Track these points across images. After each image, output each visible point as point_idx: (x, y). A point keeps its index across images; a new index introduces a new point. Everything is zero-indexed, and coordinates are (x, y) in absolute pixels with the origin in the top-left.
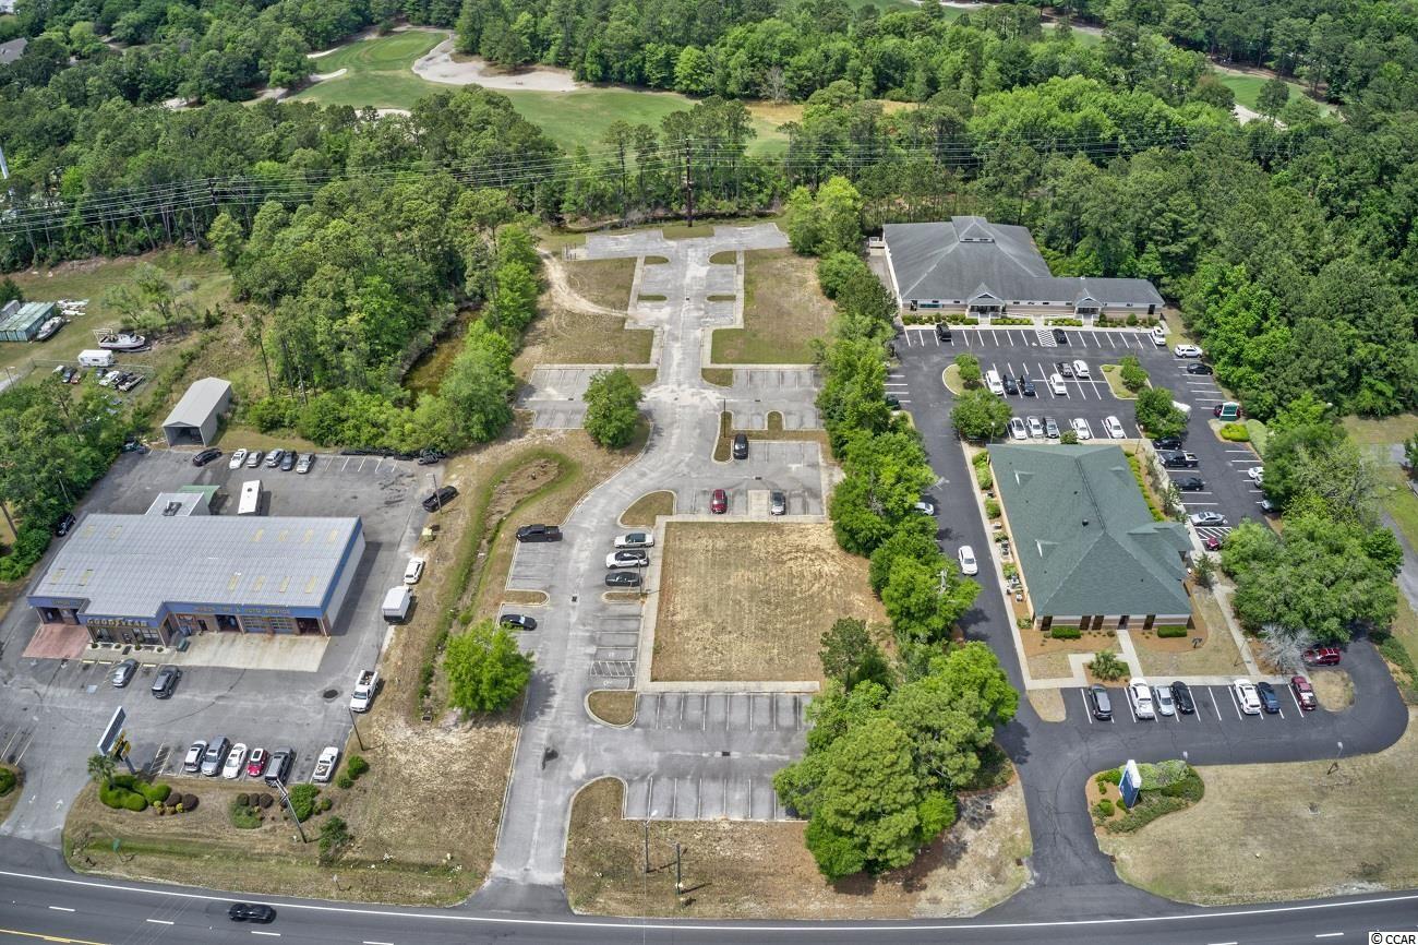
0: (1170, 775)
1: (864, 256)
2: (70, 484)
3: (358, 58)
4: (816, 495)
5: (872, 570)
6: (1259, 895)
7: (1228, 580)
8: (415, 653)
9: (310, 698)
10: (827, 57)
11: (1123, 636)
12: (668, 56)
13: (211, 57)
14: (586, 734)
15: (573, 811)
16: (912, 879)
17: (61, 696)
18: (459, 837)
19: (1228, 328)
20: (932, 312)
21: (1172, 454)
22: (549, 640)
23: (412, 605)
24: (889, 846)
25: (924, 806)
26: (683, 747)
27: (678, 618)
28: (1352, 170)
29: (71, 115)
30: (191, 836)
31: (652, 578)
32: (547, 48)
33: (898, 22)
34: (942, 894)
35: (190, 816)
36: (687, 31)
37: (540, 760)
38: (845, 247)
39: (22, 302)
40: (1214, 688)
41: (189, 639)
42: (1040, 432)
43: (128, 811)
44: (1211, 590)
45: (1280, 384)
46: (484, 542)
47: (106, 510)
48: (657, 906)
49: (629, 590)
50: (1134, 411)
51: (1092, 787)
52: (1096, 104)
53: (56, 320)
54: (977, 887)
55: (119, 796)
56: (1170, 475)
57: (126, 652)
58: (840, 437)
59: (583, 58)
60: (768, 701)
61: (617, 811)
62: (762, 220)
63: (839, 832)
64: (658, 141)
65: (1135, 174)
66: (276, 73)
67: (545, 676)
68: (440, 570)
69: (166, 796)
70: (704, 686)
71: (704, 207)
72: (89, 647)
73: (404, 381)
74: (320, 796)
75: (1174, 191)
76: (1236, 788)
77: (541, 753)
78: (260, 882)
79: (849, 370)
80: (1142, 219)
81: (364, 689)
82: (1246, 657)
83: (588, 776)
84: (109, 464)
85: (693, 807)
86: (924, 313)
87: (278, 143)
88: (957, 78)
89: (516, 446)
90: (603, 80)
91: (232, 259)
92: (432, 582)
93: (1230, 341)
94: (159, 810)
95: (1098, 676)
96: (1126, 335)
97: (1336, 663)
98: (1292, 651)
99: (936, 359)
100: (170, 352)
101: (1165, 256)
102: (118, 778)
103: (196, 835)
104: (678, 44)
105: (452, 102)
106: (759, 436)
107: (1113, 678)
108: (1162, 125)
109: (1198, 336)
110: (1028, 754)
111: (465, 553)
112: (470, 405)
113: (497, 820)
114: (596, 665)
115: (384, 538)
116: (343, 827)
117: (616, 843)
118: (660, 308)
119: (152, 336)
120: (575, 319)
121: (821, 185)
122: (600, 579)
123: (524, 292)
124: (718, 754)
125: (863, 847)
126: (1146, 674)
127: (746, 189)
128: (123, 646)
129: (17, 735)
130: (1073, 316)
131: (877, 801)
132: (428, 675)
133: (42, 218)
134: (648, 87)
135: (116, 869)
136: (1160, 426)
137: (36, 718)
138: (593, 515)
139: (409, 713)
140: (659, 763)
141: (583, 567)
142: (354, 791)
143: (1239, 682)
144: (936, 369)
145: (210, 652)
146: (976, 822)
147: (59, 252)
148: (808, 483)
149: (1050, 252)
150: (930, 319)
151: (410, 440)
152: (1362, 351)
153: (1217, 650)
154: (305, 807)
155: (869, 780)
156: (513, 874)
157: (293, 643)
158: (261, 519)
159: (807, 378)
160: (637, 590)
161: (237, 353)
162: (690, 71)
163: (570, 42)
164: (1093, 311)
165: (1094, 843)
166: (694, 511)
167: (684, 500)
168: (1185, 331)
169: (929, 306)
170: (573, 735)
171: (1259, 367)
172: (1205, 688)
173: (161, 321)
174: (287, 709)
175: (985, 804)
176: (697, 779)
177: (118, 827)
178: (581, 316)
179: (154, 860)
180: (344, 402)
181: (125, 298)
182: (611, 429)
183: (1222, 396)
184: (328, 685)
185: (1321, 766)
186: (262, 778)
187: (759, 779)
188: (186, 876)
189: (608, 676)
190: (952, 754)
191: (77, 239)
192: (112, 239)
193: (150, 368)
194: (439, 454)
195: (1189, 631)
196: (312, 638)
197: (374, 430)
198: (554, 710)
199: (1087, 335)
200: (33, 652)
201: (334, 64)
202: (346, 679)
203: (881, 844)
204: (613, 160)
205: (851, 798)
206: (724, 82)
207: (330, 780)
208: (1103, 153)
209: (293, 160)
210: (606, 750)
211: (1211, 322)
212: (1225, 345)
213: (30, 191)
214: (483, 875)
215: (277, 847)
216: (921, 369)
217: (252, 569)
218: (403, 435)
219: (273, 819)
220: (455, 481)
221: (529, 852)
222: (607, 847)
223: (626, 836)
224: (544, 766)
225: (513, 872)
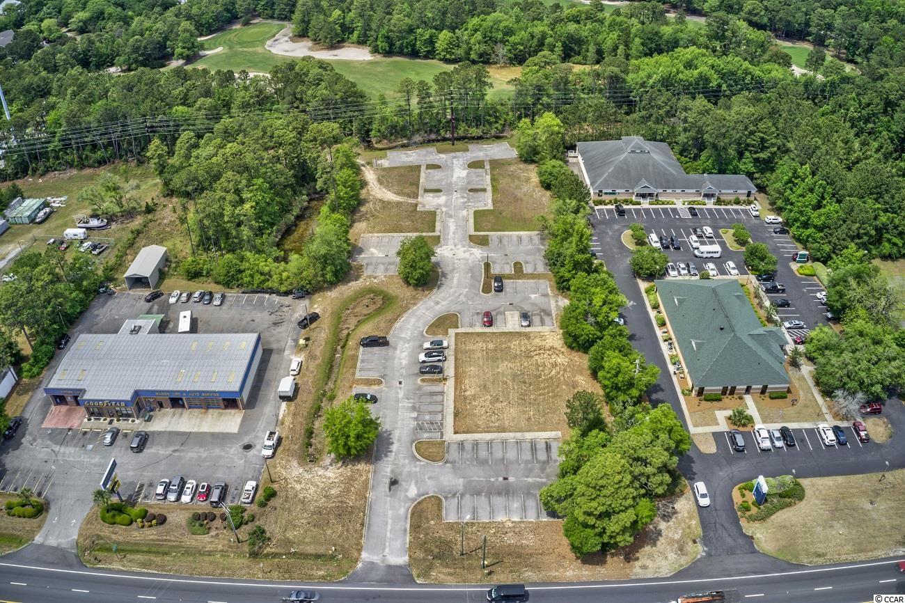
0: (783, 485)
1: (566, 162)
2: (66, 315)
3: (229, 40)
4: (549, 314)
5: (590, 360)
6: (843, 557)
7: (810, 362)
8: (300, 420)
9: (235, 450)
10: (533, 37)
11: (748, 399)
12: (431, 37)
13: (137, 41)
14: (416, 468)
15: (411, 517)
16: (629, 554)
17: (69, 452)
18: (339, 537)
19: (799, 204)
20: (612, 197)
21: (769, 284)
22: (386, 409)
23: (296, 389)
24: (618, 534)
25: (638, 508)
26: (478, 475)
27: (468, 393)
28: (869, 105)
29: (48, 78)
30: (163, 541)
31: (449, 368)
32: (352, 32)
33: (576, 14)
34: (649, 563)
35: (161, 528)
36: (443, 21)
37: (387, 486)
38: (554, 157)
39: (23, 198)
40: (806, 430)
41: (151, 413)
42: (686, 272)
43: (120, 526)
44: (800, 369)
45: (834, 240)
46: (339, 348)
47: (90, 332)
48: (470, 576)
49: (436, 376)
50: (743, 258)
51: (736, 494)
52: (707, 65)
53: (47, 210)
54: (670, 558)
55: (114, 516)
56: (770, 298)
57: (111, 422)
58: (562, 277)
59: (376, 39)
60: (530, 444)
61: (439, 517)
62: (498, 141)
63: (585, 525)
64: (432, 91)
65: (735, 108)
66: (178, 50)
67: (386, 432)
68: (312, 366)
69: (145, 515)
70: (488, 436)
71: (461, 133)
72: (86, 420)
73: (278, 245)
74: (247, 512)
75: (761, 119)
76: (824, 492)
77: (388, 481)
78: (211, 568)
79: (567, 234)
80: (741, 137)
81: (270, 443)
82: (824, 410)
83: (419, 495)
84: (90, 301)
85: (488, 513)
86: (606, 198)
87: (186, 95)
88: (615, 48)
89: (354, 286)
90: (389, 53)
91: (162, 169)
92: (308, 374)
93: (801, 213)
94: (140, 525)
95: (735, 424)
96: (734, 210)
97: (880, 413)
98: (853, 405)
99: (616, 227)
100: (123, 229)
102: (112, 505)
103: (166, 540)
104: (437, 30)
105: (297, 68)
106: (509, 277)
107: (744, 425)
108: (749, 77)
109: (779, 211)
110: (695, 474)
111: (327, 355)
112: (325, 260)
113: (362, 525)
114: (418, 424)
115: (274, 346)
116: (263, 532)
117: (440, 537)
118: (439, 197)
119: (111, 219)
120: (386, 205)
121: (536, 117)
122: (416, 369)
123: (353, 188)
124: (501, 479)
125: (601, 535)
126: (764, 422)
127: (487, 121)
128: (109, 419)
129: (41, 479)
130: (700, 199)
131: (610, 505)
132: (310, 433)
133: (34, 144)
134: (419, 57)
135: (114, 563)
136: (760, 267)
137: (53, 467)
138: (408, 329)
139: (300, 458)
140: (464, 486)
141: (404, 362)
142: (268, 509)
143: (821, 426)
144: (617, 233)
145: (165, 422)
146: (667, 517)
147: (45, 166)
148: (543, 307)
149: (683, 159)
150: (611, 201)
151: (286, 283)
152: (883, 218)
153: (806, 406)
154: (238, 520)
155: (605, 492)
156: (376, 559)
157: (221, 415)
158: (194, 335)
159: (536, 240)
160: (441, 376)
161: (168, 229)
162: (446, 46)
163: (367, 27)
164: (713, 195)
165: (740, 528)
166: (472, 325)
167: (465, 318)
168: (770, 207)
169: (610, 193)
170: (406, 469)
171: (820, 229)
172: (800, 430)
173: (117, 209)
174: (220, 457)
175: (671, 506)
176: (489, 495)
177: (113, 536)
178: (389, 203)
179: (139, 557)
180: (242, 259)
181: (93, 195)
182: (416, 274)
183: (797, 248)
184: (246, 441)
185: (875, 477)
186: (208, 502)
187: (528, 494)
188: (163, 567)
189: (426, 431)
190: (654, 475)
191: (57, 158)
192: (80, 157)
193: (112, 240)
194: (304, 292)
195: (789, 395)
196: (233, 411)
197: (262, 278)
198: (393, 454)
199: (710, 210)
200: (48, 424)
201: (215, 45)
202: (257, 437)
203: (612, 532)
204: (403, 103)
205: (594, 504)
206: (468, 53)
207: (252, 502)
208: (714, 96)
209: (197, 105)
210: (429, 478)
211: (787, 200)
212: (798, 215)
213: (26, 127)
214: (357, 560)
215: (220, 546)
216: (607, 233)
217: (192, 368)
218: (281, 280)
219: (217, 528)
220: (317, 309)
221: (385, 544)
222: (434, 540)
223: (447, 532)
224: (390, 490)
225: (375, 558)
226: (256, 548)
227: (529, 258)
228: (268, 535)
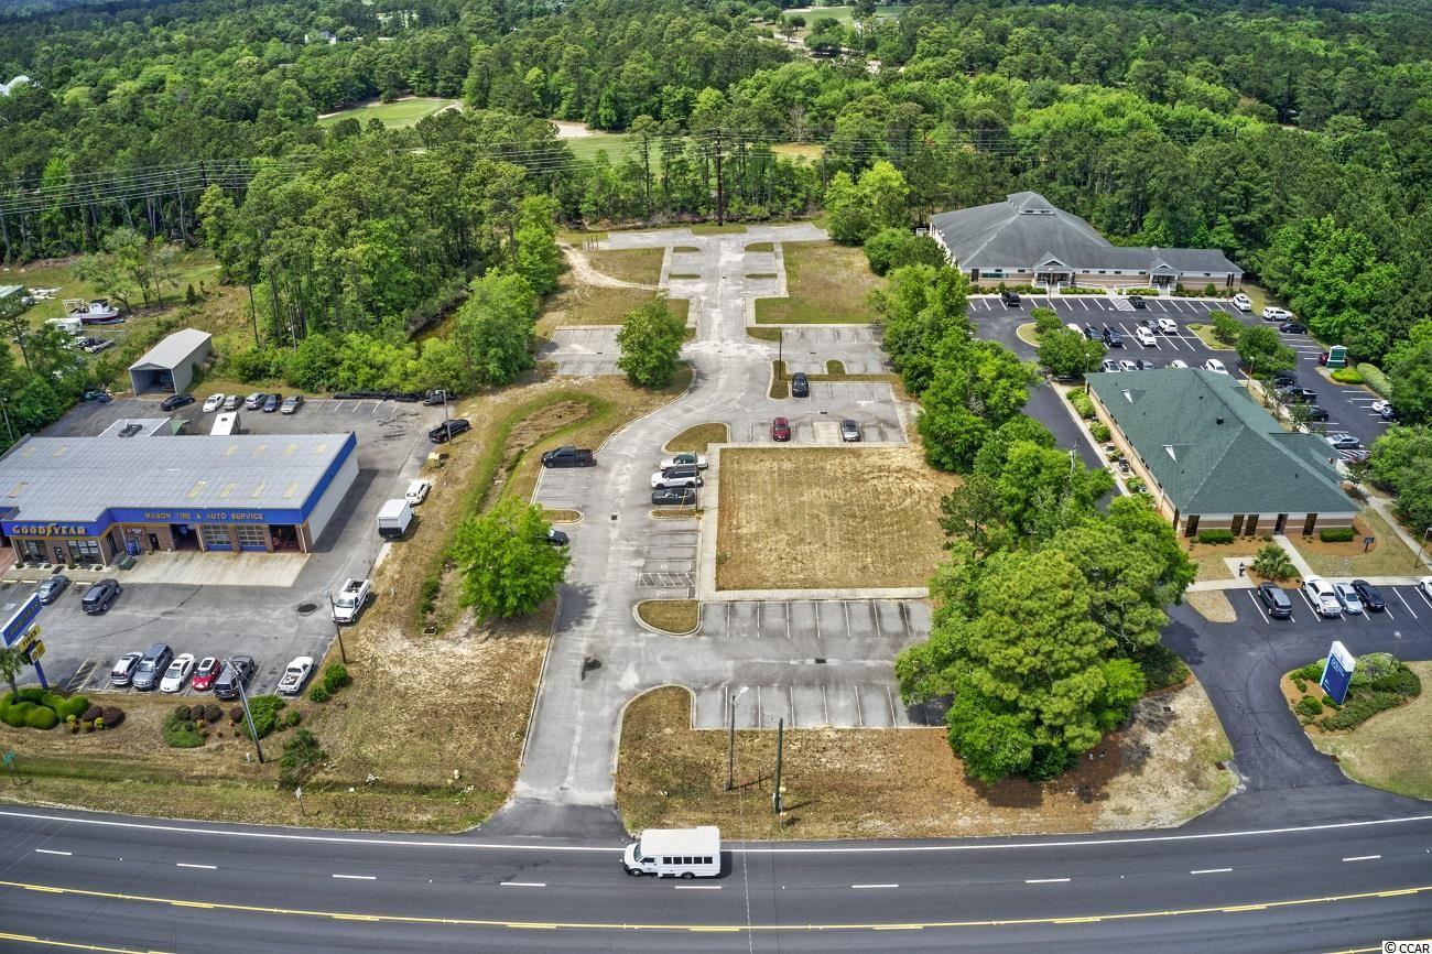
0: (1378, 669)
4: (894, 426)
7: (1384, 493)
8: (416, 567)
9: (280, 617)
11: (1283, 541)
12: (686, 98)
14: (637, 643)
15: (624, 723)
16: (1089, 788)
18: (470, 754)
20: (995, 282)
21: (1287, 391)
22: (585, 554)
23: (414, 523)
24: (1068, 721)
26: (764, 655)
27: (744, 531)
30: (109, 757)
31: (709, 496)
32: (558, 104)
34: (1130, 803)
35: (111, 735)
36: (705, 75)
37: (578, 671)
38: (894, 225)
40: (1399, 588)
41: (136, 557)
43: (32, 730)
46: (502, 470)
48: (745, 827)
49: (682, 508)
50: (1233, 357)
51: (1288, 686)
54: (1173, 793)
55: (23, 710)
56: (1291, 409)
57: (58, 570)
60: (866, 608)
61: (683, 721)
62: (797, 223)
63: (998, 706)
67: (582, 588)
68: (448, 492)
69: (84, 711)
70: (785, 594)
71: (733, 212)
72: (13, 567)
74: (285, 709)
77: (580, 663)
78: (195, 807)
80: (1211, 188)
81: (350, 598)
83: (643, 686)
84: (65, 409)
85: (785, 717)
89: (538, 389)
90: (616, 127)
92: (439, 504)
94: (71, 725)
95: (1264, 577)
96: (1206, 303)
99: (1006, 320)
100: (145, 323)
101: (1239, 228)
102: (25, 692)
103: (116, 756)
104: (695, 87)
106: (819, 378)
107: (1283, 578)
109: (1284, 301)
110: (1202, 655)
111: (479, 480)
112: (486, 335)
113: (522, 733)
114: (646, 577)
115: (381, 466)
116: (313, 744)
117: (684, 757)
118: (695, 283)
119: (127, 310)
120: (599, 292)
122: (647, 498)
124: (811, 661)
125: (1030, 727)
126: (1320, 573)
127: (778, 193)
128: (54, 566)
130: (1148, 285)
135: (6, 793)
136: (1268, 365)
138: (632, 445)
139: (407, 625)
140: (735, 672)
141: (624, 489)
142: (330, 707)
144: (1009, 328)
145: (163, 569)
146: (1157, 725)
147: (33, 249)
148: (883, 416)
150: (994, 288)
151: (415, 380)
153: (1390, 553)
154: (266, 720)
156: (546, 793)
157: (266, 559)
158: (237, 437)
159: (866, 334)
160: (693, 507)
161: (221, 323)
163: (583, 92)
164: (1169, 280)
166: (751, 439)
167: (739, 431)
168: (1268, 298)
169: (992, 276)
170: (619, 645)
171: (1363, 306)
172: (1389, 588)
173: (140, 299)
174: (251, 623)
175: (1162, 705)
176: (786, 686)
177: (16, 748)
178: (607, 289)
179: (58, 783)
180: (340, 344)
182: (651, 362)
184: (306, 599)
187: (868, 686)
189: (661, 586)
190: (1133, 605)
191: (54, 235)
192: (92, 235)
193: (123, 334)
195: (1356, 536)
196: (288, 555)
198: (594, 621)
199: (1166, 303)
202: (326, 593)
204: (636, 157)
207: (299, 692)
209: (292, 154)
210: (664, 659)
211: (1298, 280)
212: (1321, 295)
214: (504, 796)
215: (223, 768)
216: (990, 328)
217: (219, 479)
218: (406, 374)
219: (220, 735)
220: (465, 415)
221: (566, 768)
222: (672, 762)
223: (698, 749)
224: (583, 676)
225: (545, 791)
226: (295, 773)
227: (853, 357)
228: (323, 748)
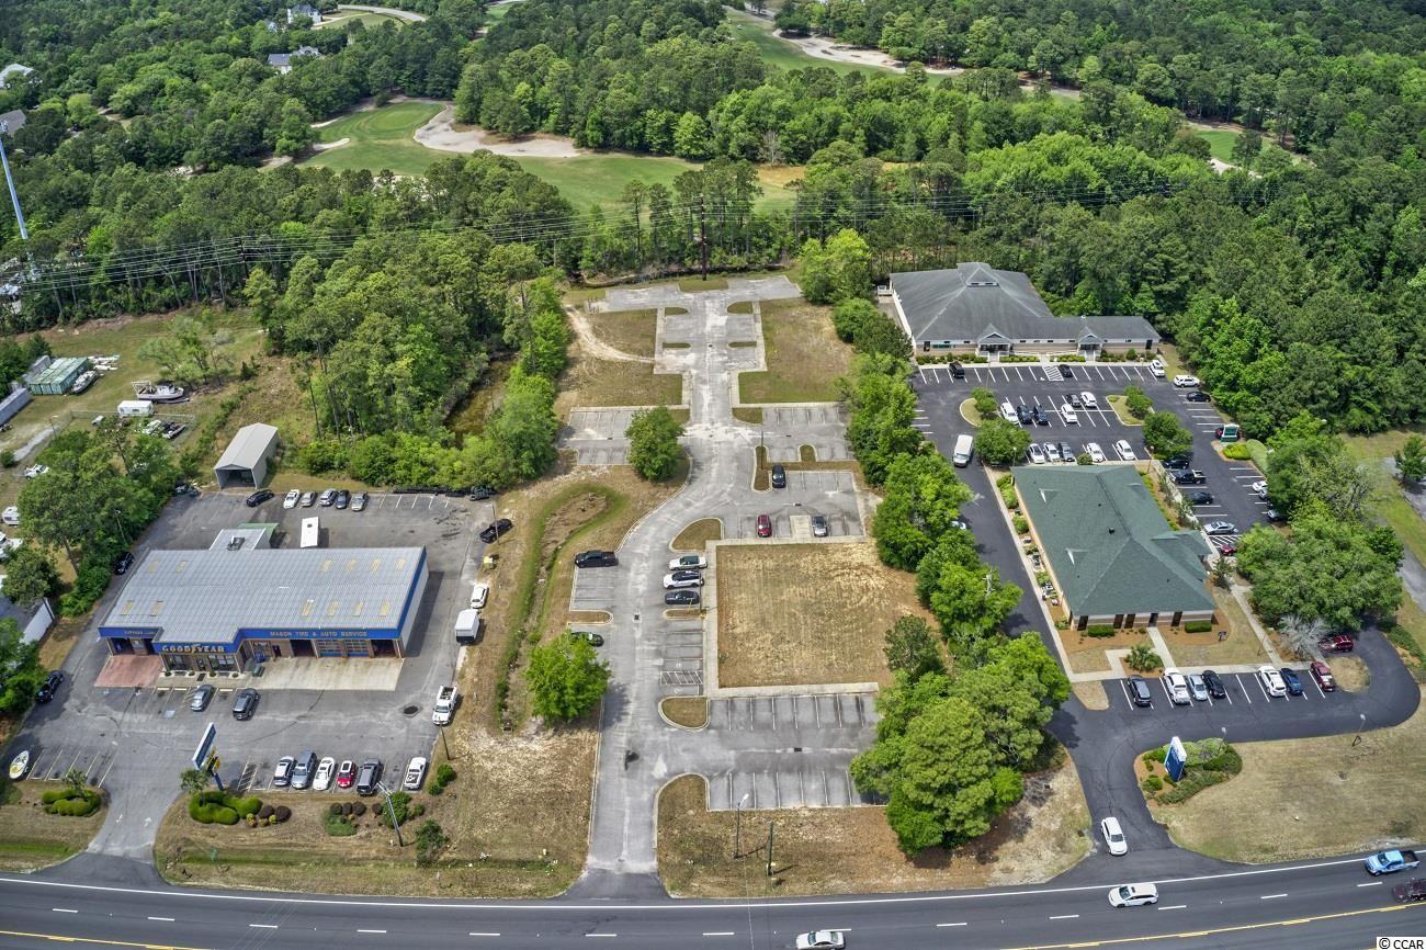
0: (1209, 752)
1: (875, 303)
2: (127, 524)
3: (358, 128)
4: (855, 518)
5: (919, 579)
6: (1302, 852)
7: (1244, 581)
8: (489, 671)
9: (391, 716)
10: (820, 121)
11: (1154, 634)
12: (668, 122)
13: (218, 127)
14: (663, 737)
15: (659, 806)
16: (985, 850)
17: (138, 721)
18: (552, 835)
19: (1224, 356)
20: (944, 352)
21: (1181, 473)
22: (617, 655)
23: (482, 627)
24: (967, 817)
25: (997, 779)
26: (757, 745)
27: (738, 631)
28: (1327, 211)
29: (85, 180)
30: (286, 845)
31: (710, 596)
32: (546, 116)
33: (885, 87)
34: (1013, 864)
35: (283, 827)
36: (684, 99)
37: (622, 762)
38: (857, 294)
39: (52, 358)
40: (1240, 675)
41: (263, 664)
42: (1057, 456)
43: (220, 825)
44: (1229, 590)
45: (1277, 406)
46: (543, 569)
47: (162, 546)
48: (749, 887)
49: (689, 608)
50: (1142, 436)
51: (1139, 766)
52: (1084, 158)
53: (90, 374)
54: (1044, 857)
55: (212, 810)
56: (1182, 492)
57: (201, 678)
58: (873, 463)
59: (584, 126)
60: (831, 702)
61: (701, 804)
62: (772, 274)
63: (919, 806)
64: (672, 200)
65: (1126, 219)
66: (282, 142)
67: (618, 687)
68: (504, 594)
69: (257, 809)
70: (770, 691)
71: (715, 261)
72: (163, 675)
73: (447, 423)
74: (412, 802)
75: (1165, 234)
76: (1270, 761)
77: (623, 755)
78: (360, 884)
79: (878, 403)
80: (1135, 260)
81: (446, 703)
82: (1267, 647)
83: (670, 775)
84: (163, 505)
85: (773, 798)
86: (934, 353)
87: (299, 206)
88: (945, 139)
89: (562, 482)
90: (602, 147)
91: (266, 313)
92: (497, 606)
93: (1226, 368)
94: (252, 822)
95: (1135, 668)
96: (1125, 368)
97: (1350, 649)
98: (1309, 637)
99: (952, 394)
100: (209, 403)
101: (1159, 295)
102: (208, 794)
103: (290, 845)
104: (676, 111)
105: (467, 166)
106: (794, 467)
107: (1149, 669)
108: (1145, 175)
109: (1194, 367)
110: (1078, 739)
111: (527, 580)
112: (519, 443)
113: (587, 817)
114: (666, 676)
115: (445, 567)
116: (437, 830)
117: (703, 833)
118: (686, 354)
119: (190, 387)
120: (605, 366)
121: (830, 238)
122: (660, 598)
123: (557, 340)
124: (791, 750)
125: (941, 820)
126: (1178, 664)
127: (755, 244)
128: (197, 674)
129: (97, 759)
130: (1076, 353)
131: (954, 774)
132: (503, 690)
133: (68, 276)
134: (651, 154)
135: (213, 879)
136: (1168, 447)
137: (114, 743)
138: (646, 542)
139: (490, 724)
140: (737, 761)
141: (642, 588)
142: (444, 797)
143: (1263, 668)
144: (953, 404)
145: (284, 676)
146: (1038, 800)
147: (84, 311)
148: (846, 508)
149: (1049, 295)
150: (943, 358)
151: (461, 478)
152: (1350, 373)
153: (1240, 642)
154: (400, 813)
155: (948, 754)
156: (609, 865)
157: (368, 665)
158: (321, 550)
159: (833, 414)
160: (697, 607)
161: (277, 402)
162: (690, 136)
163: (569, 109)
164: (1095, 347)
165: (1147, 815)
166: (740, 535)
167: (730, 526)
168: (1182, 363)
169: (941, 346)
170: (650, 738)
171: (1255, 390)
172: (1233, 676)
173: (199, 373)
174: (370, 725)
175: (1044, 784)
176: (773, 772)
177: (210, 841)
178: (611, 363)
179: (251, 869)
180: (394, 443)
181: (162, 350)
182: (657, 462)
183: (1222, 421)
184: (408, 701)
185: (1345, 740)
186: (354, 788)
187: (832, 771)
188: (287, 883)
189: (678, 685)
190: (1018, 730)
191: (103, 298)
192: (138, 298)
193: (192, 417)
194: (488, 490)
195: (1214, 627)
196: (387, 660)
197: (425, 469)
198: (630, 717)
199: (1091, 370)
200: (104, 681)
201: (335, 135)
202: (424, 696)
203: (959, 814)
204: (628, 217)
205: (931, 772)
206: (724, 145)
207: (420, 788)
208: (1095, 202)
209: (318, 219)
210: (684, 750)
211: (1206, 352)
212: (1221, 372)
213: (57, 251)
214: (580, 867)
215: (374, 851)
216: (939, 404)
217: (324, 597)
218: (453, 473)
219: (368, 826)
220: (508, 514)
221: (621, 845)
222: (695, 837)
223: (713, 826)
224: (626, 767)
225: (608, 863)
226: (428, 854)
227: (823, 440)
228: (445, 834)
